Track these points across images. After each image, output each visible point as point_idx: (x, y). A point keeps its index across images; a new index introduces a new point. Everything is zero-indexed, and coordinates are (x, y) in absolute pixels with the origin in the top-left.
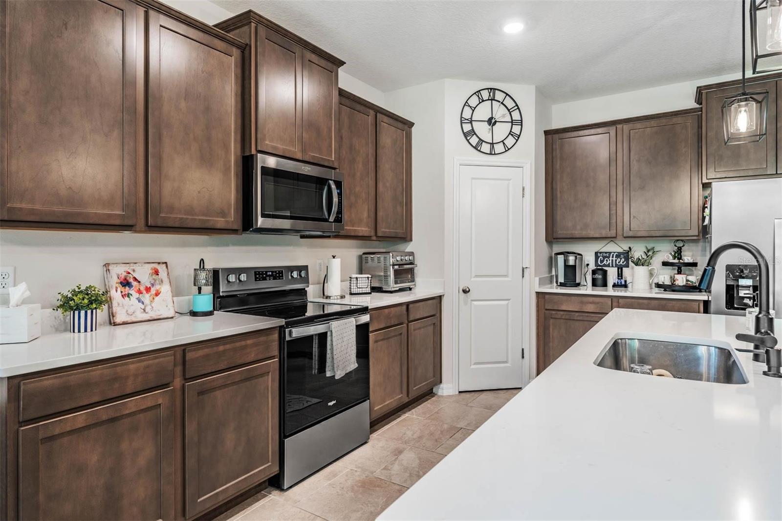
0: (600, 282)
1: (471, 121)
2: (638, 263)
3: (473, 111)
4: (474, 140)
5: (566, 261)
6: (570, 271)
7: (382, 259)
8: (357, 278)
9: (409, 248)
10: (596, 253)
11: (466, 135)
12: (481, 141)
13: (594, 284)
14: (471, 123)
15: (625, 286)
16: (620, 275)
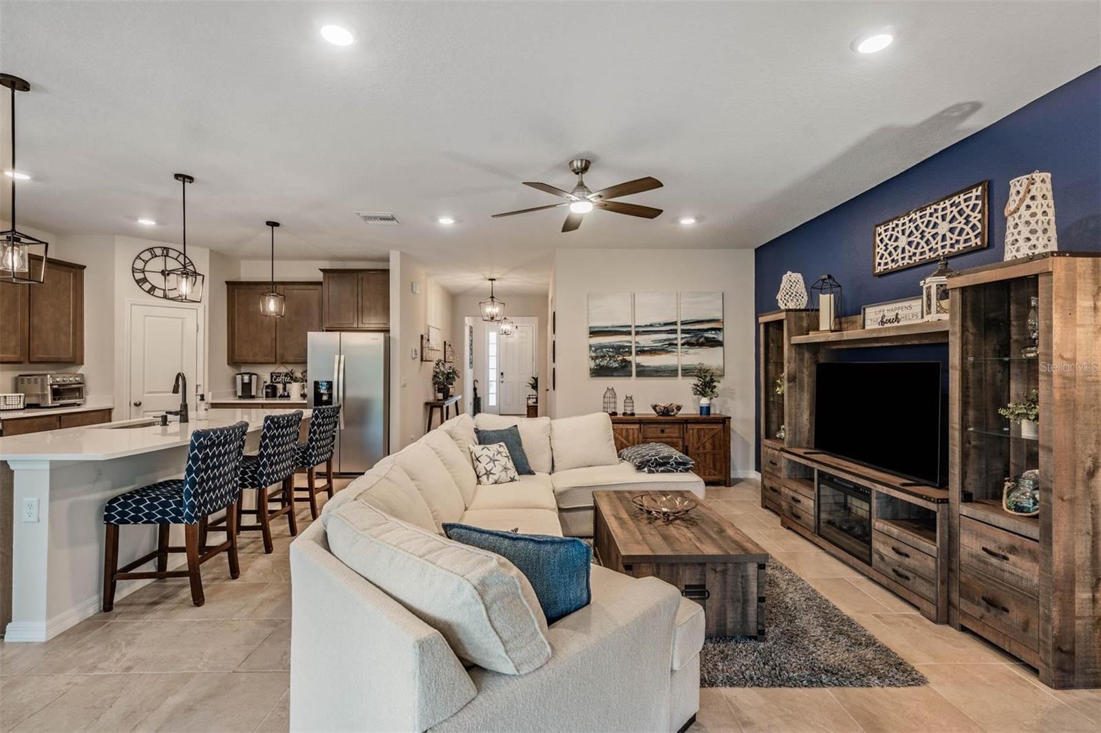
0: (270, 395)
1: (143, 271)
2: (296, 380)
3: (146, 263)
4: (147, 286)
5: (242, 380)
6: (247, 387)
7: (39, 380)
8: (5, 397)
9: (81, 370)
10: (271, 374)
11: (138, 282)
12: (153, 288)
13: (267, 396)
14: (143, 272)
15: (288, 396)
16: (284, 389)
